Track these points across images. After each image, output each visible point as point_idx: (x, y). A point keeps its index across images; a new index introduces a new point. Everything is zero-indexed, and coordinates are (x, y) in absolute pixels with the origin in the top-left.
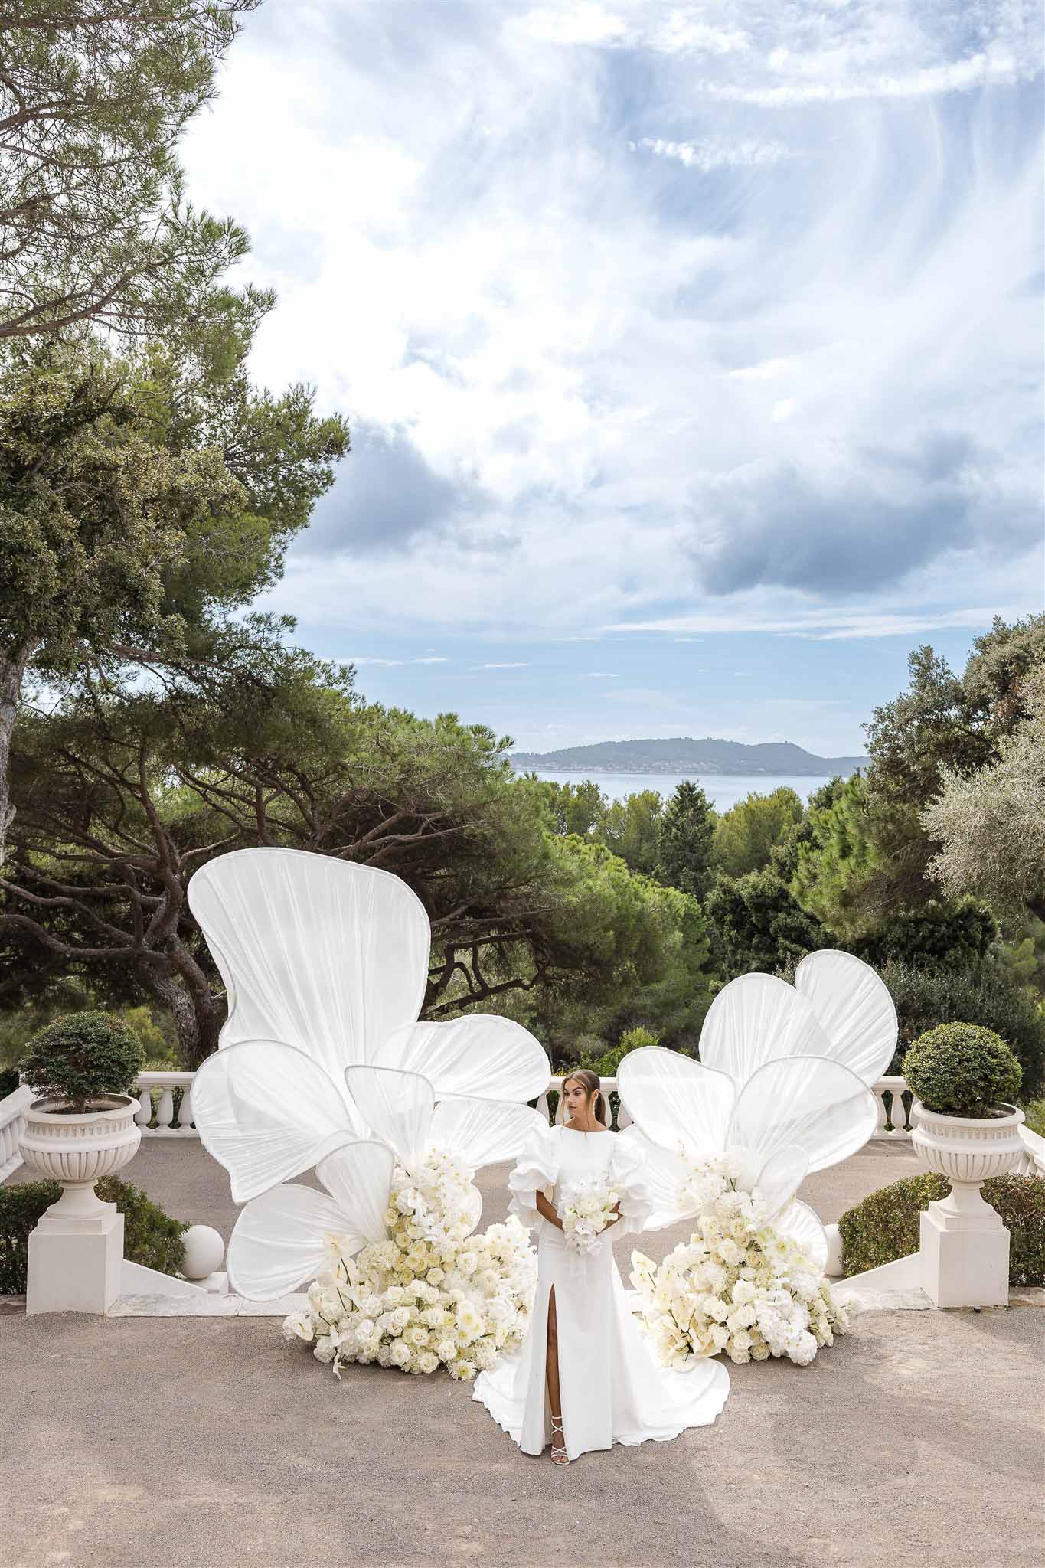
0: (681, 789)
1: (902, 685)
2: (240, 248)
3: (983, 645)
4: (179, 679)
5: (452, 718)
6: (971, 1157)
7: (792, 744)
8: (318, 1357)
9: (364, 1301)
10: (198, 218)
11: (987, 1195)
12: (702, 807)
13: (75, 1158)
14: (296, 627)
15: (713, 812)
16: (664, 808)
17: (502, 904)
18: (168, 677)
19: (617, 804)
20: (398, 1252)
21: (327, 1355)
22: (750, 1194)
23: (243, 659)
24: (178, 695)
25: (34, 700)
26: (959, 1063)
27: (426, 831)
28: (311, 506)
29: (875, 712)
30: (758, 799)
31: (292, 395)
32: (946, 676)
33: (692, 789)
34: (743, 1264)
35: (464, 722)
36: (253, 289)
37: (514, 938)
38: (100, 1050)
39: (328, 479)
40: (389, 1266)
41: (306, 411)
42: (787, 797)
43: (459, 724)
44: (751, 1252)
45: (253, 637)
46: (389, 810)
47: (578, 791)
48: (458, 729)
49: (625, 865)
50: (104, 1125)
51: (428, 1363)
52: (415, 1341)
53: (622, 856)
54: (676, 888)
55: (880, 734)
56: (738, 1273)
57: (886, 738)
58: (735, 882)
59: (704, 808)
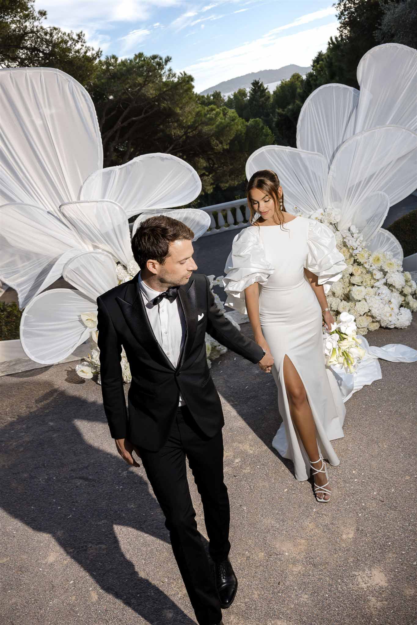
0: (253, 84)
5: (141, 54)
15: (268, 91)
17: (188, 141)
19: (229, 97)
22: (349, 231)
30: (285, 82)
33: (258, 83)
34: (352, 275)
35: (147, 55)
37: (197, 155)
42: (297, 77)
43: (144, 56)
44: (356, 267)
55: (342, 7)
56: (350, 281)
57: (346, 9)
58: (283, 111)
59: (264, 90)
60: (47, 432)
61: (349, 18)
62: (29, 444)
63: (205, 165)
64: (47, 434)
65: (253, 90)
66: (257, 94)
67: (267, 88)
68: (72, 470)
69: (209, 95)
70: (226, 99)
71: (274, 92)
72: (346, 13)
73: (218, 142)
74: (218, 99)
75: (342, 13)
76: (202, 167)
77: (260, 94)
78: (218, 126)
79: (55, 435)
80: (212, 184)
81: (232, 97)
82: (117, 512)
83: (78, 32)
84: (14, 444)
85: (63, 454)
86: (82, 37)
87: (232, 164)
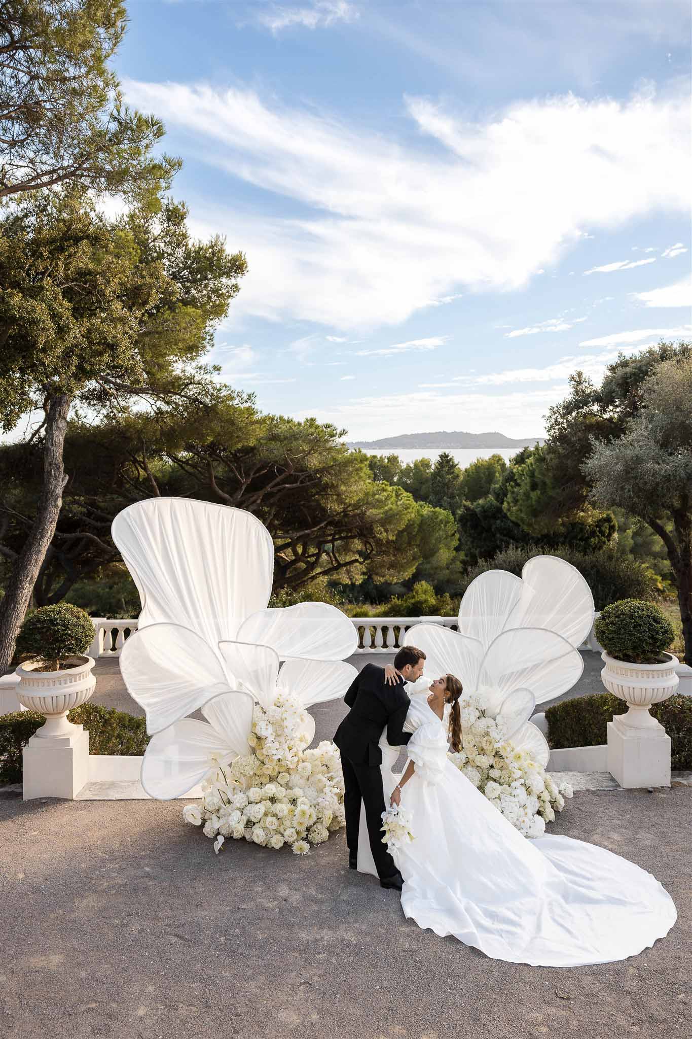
0: (441, 456)
1: (565, 394)
2: (159, 133)
3: (613, 369)
4: (158, 403)
5: (313, 420)
6: (643, 690)
7: (498, 433)
8: (206, 834)
9: (235, 796)
10: (133, 116)
11: (653, 712)
12: (453, 465)
13: (49, 701)
14: (221, 372)
15: (459, 468)
16: (433, 467)
17: (346, 520)
18: (153, 402)
19: (408, 465)
20: (258, 763)
21: (212, 833)
22: (495, 720)
23: (192, 391)
24: (160, 412)
25: (85, 417)
26: (634, 627)
27: (302, 482)
28: (228, 304)
29: (550, 409)
30: (482, 460)
31: (213, 240)
32: (591, 387)
33: (447, 456)
34: (492, 767)
35: (320, 422)
36: (167, 156)
37: (353, 537)
38: (63, 630)
39: (236, 288)
40: (251, 773)
41: (221, 251)
42: (497, 459)
43: (317, 423)
44: (497, 759)
45: (197, 379)
46: (280, 471)
47: (388, 459)
48: (317, 425)
49: (412, 497)
50: (68, 678)
51: (276, 842)
52: (268, 826)
53: (410, 492)
54: (440, 508)
55: (553, 421)
56: (488, 773)
57: (557, 423)
58: (472, 504)
59: (454, 466)
60: (143, 877)
61: (559, 433)
62: (122, 888)
63: (359, 548)
64: (142, 880)
65: (440, 464)
66: (444, 469)
67: (457, 464)
68: (167, 925)
69: (383, 457)
70: (404, 466)
71: (466, 471)
73: (383, 530)
74: (393, 464)
75: (552, 427)
76: (355, 550)
77: (448, 470)
78: (386, 512)
79: (151, 883)
80: (364, 573)
81: (412, 465)
82: (210, 977)
83: (250, 392)
84: (105, 884)
85: (158, 906)
86: (252, 398)
87: (394, 555)
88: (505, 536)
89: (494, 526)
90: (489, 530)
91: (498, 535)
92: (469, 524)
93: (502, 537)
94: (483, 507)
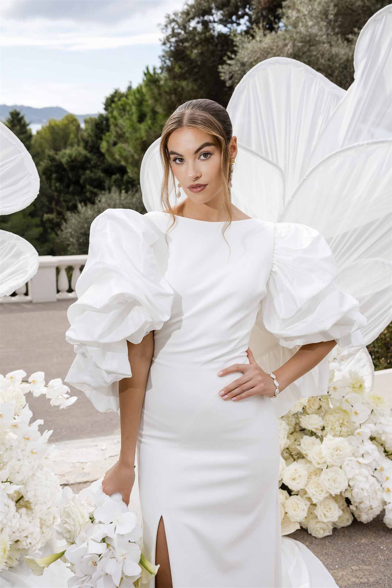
12: (24, 124)
30: (55, 121)
42: (72, 120)
55: (169, 31)
57: (174, 35)
59: (26, 126)
61: (175, 47)
71: (38, 133)
72: (173, 40)
75: (168, 39)
88: (95, 187)
89: (83, 177)
90: (77, 182)
91: (88, 187)
92: (54, 176)
93: (92, 189)
94: (70, 156)
